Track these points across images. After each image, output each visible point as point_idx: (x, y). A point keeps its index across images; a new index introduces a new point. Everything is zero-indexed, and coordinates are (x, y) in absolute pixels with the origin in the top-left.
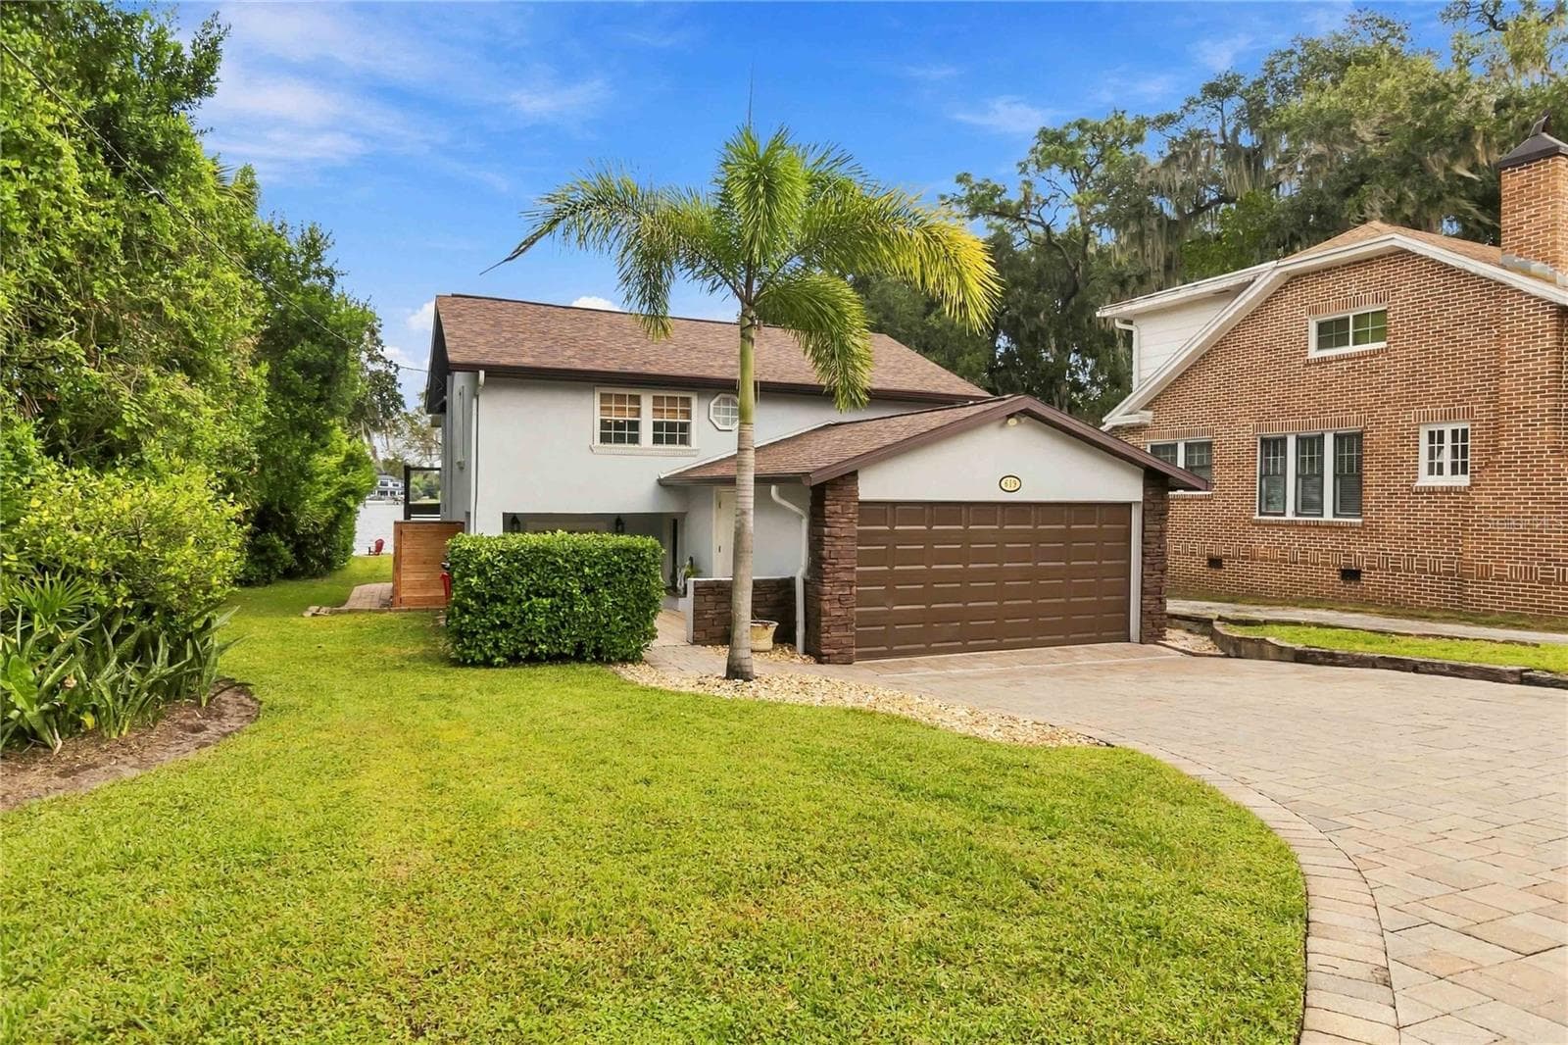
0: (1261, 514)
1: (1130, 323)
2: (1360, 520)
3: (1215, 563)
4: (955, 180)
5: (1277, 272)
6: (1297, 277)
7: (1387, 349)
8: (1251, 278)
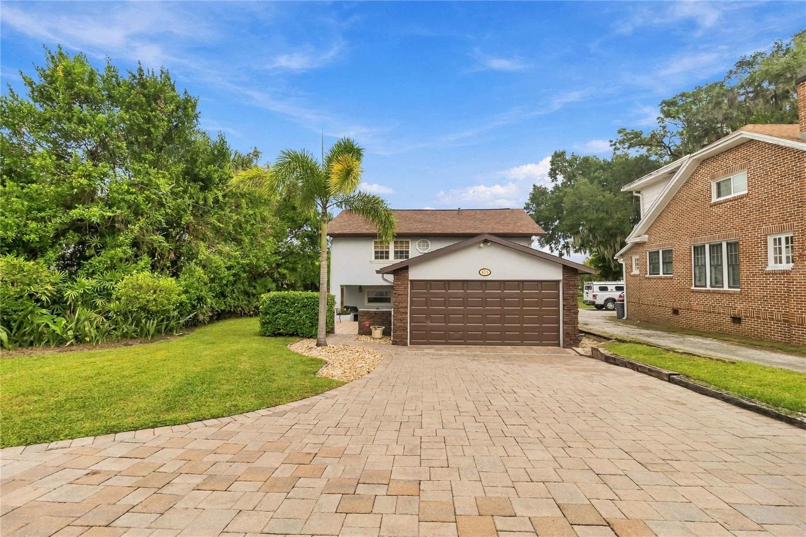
0: (695, 286)
1: (639, 192)
2: (739, 290)
3: (676, 312)
4: (617, 131)
5: (691, 160)
6: (704, 160)
7: (748, 194)
8: (680, 164)
